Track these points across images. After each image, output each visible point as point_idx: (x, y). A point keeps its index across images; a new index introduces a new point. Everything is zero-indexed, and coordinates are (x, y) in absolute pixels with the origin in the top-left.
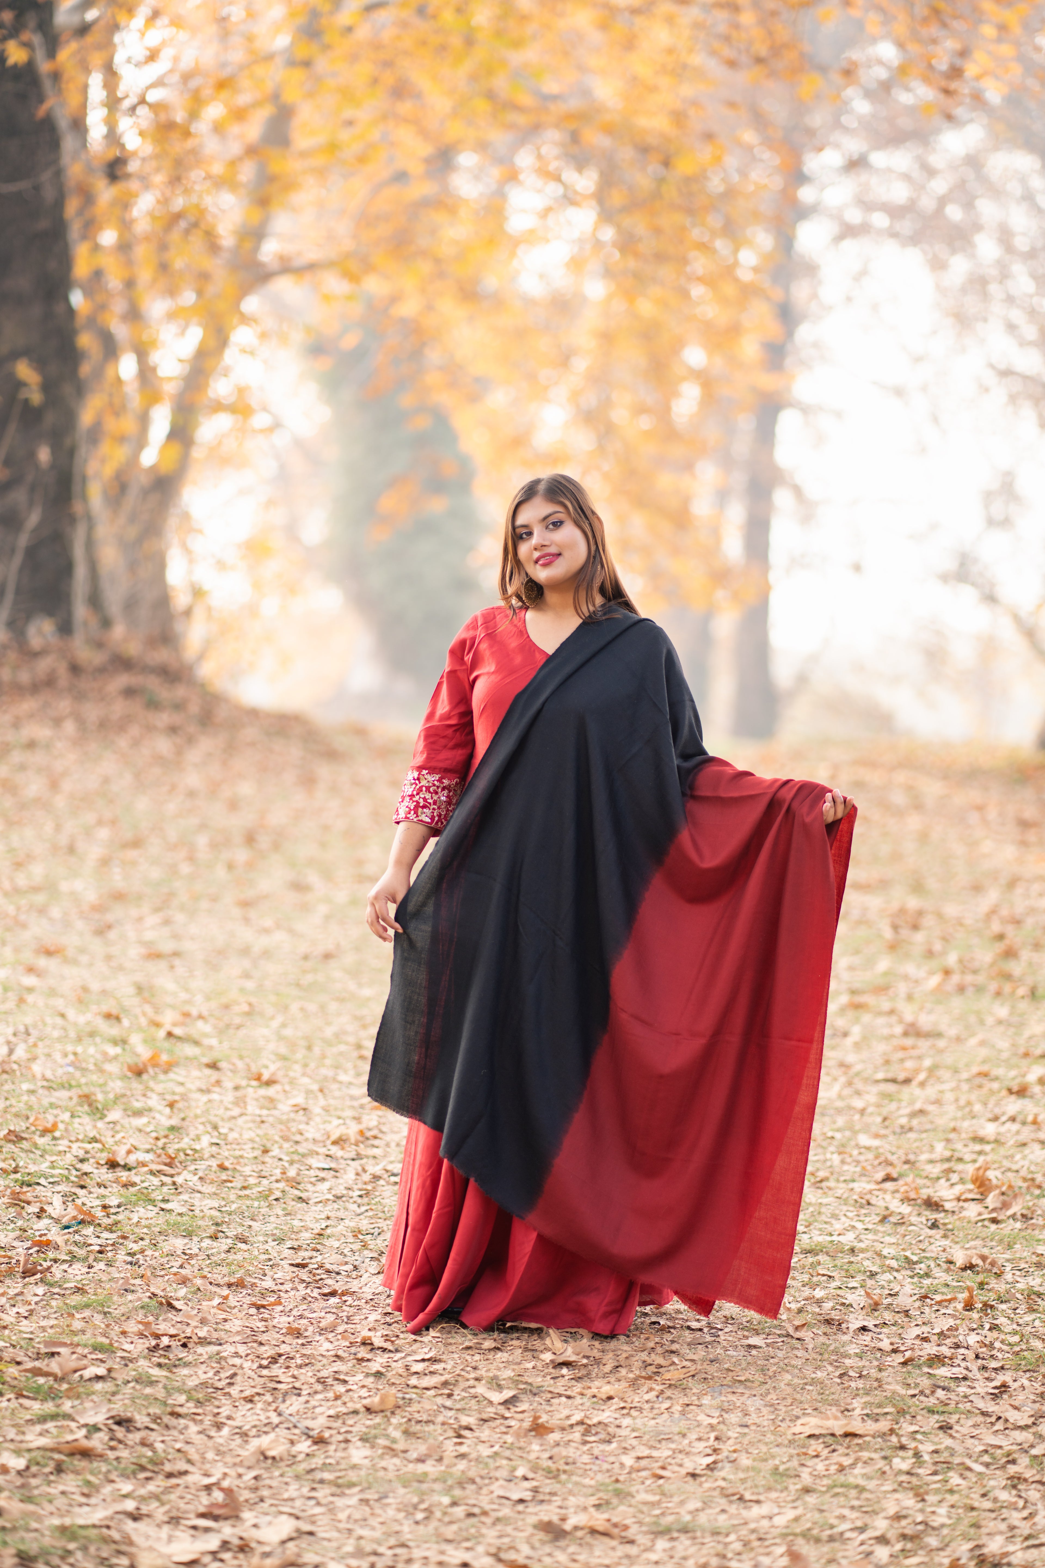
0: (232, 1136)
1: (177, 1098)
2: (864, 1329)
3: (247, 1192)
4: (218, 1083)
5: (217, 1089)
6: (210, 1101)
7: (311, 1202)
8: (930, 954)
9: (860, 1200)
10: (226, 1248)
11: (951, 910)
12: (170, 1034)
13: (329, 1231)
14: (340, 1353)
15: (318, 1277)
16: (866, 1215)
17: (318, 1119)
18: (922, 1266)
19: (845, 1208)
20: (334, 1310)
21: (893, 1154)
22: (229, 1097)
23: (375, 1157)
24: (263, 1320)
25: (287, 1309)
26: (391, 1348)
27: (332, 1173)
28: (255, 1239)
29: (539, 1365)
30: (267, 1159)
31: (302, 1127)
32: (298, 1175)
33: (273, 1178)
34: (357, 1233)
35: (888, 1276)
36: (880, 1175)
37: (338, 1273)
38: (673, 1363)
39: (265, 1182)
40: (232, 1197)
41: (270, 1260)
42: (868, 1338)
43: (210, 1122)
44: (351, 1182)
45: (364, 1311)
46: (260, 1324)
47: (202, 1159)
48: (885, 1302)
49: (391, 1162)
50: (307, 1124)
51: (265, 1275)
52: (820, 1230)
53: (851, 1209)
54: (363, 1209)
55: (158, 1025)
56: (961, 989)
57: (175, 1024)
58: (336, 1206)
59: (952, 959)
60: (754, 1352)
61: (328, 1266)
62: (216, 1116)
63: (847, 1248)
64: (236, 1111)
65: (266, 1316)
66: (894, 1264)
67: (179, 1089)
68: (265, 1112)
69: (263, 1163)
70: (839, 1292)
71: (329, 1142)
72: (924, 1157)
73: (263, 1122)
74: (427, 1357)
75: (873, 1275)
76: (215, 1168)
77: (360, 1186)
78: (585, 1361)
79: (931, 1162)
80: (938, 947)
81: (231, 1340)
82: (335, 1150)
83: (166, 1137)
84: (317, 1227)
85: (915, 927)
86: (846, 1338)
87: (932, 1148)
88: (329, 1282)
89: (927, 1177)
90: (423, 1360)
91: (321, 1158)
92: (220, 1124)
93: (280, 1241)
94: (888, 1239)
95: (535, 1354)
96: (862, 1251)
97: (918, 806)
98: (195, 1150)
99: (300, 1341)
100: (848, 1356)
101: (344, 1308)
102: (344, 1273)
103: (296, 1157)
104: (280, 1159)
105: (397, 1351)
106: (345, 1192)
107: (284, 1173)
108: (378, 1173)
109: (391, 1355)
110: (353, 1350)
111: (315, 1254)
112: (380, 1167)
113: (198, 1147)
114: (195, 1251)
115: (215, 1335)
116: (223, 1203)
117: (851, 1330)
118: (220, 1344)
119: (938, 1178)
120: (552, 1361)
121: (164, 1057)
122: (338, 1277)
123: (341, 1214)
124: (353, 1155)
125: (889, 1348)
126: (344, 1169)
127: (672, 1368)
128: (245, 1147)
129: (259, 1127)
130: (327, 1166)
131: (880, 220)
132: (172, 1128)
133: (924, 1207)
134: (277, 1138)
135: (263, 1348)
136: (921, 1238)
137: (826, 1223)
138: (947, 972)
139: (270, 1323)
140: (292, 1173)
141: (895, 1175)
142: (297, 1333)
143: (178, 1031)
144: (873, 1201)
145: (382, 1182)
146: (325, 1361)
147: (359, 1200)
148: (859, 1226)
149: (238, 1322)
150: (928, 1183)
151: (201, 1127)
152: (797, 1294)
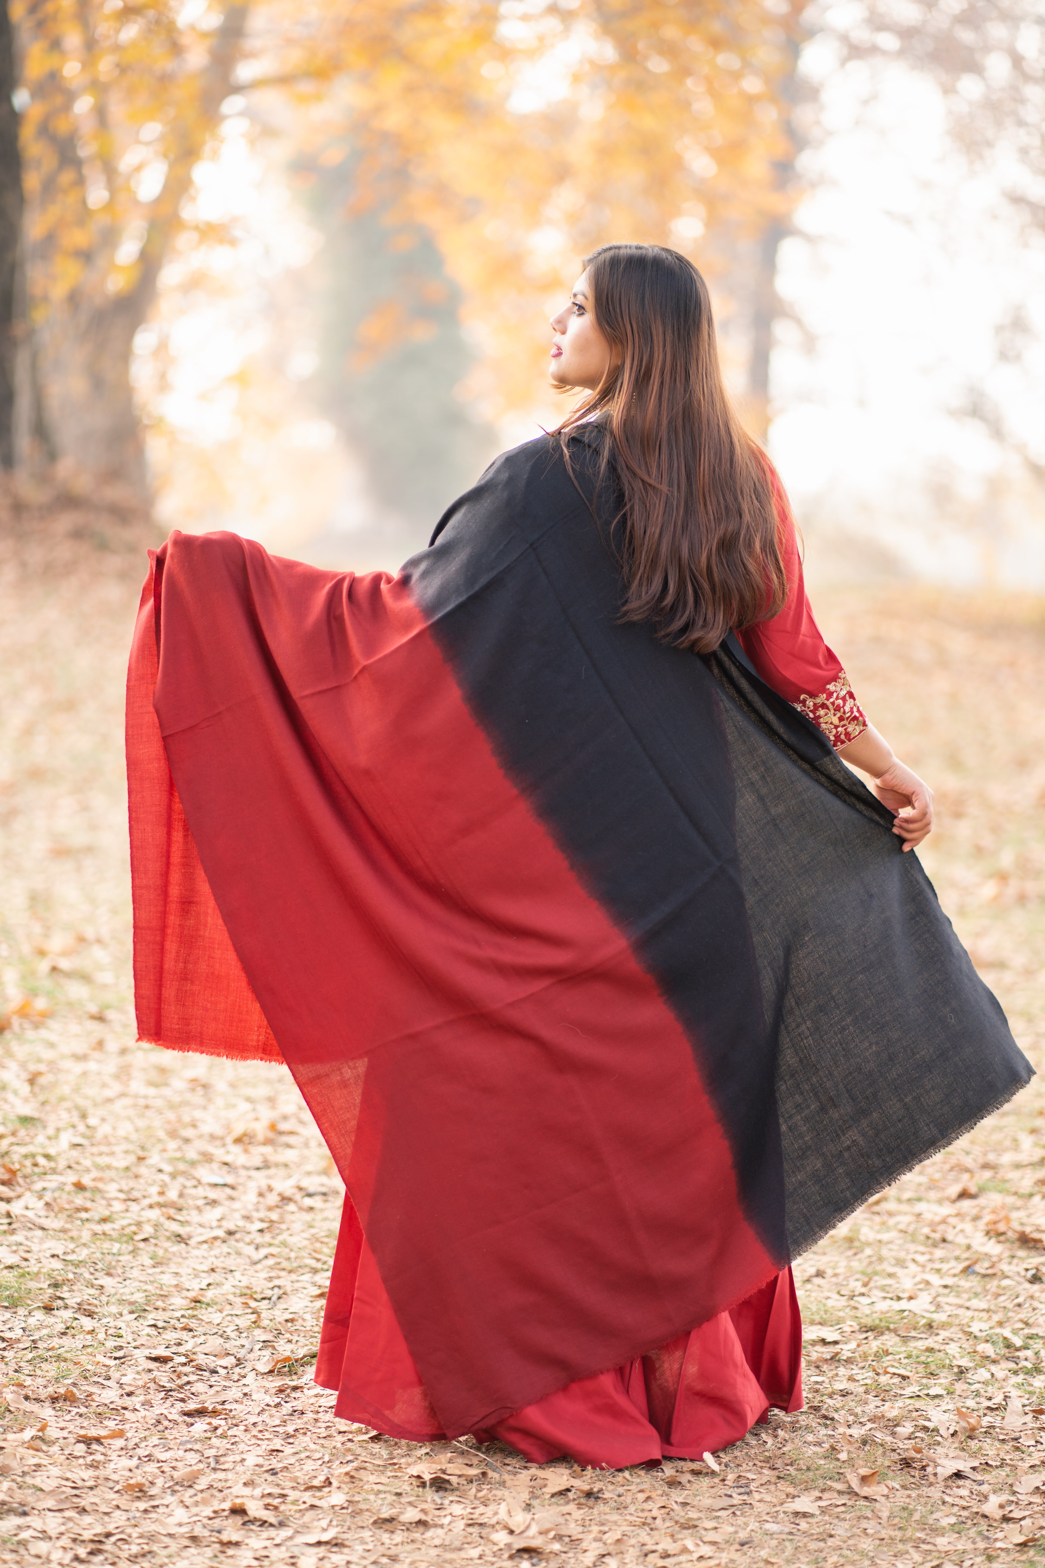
0: (105, 1129)
1: (42, 1068)
2: (958, 1475)
3: (107, 1227)
4: (100, 1045)
5: (96, 1055)
6: (85, 1074)
7: (192, 1242)
8: (979, 852)
9: (933, 1235)
10: (61, 1327)
11: (998, 792)
12: (54, 969)
13: (210, 1294)
14: (198, 1531)
15: (185, 1379)
16: (942, 1260)
17: (220, 1102)
18: (1029, 1353)
19: (912, 1247)
20: (197, 1447)
21: (968, 1153)
22: (111, 1066)
23: (286, 1166)
24: (94, 1466)
25: (131, 1445)
26: (273, 1520)
27: (228, 1191)
28: (105, 1310)
29: (488, 1550)
30: (143, 1170)
31: (198, 1114)
32: (181, 1195)
33: (147, 1202)
34: (248, 1294)
35: (983, 1374)
36: (954, 1190)
37: (214, 1372)
38: (685, 1550)
39: (134, 1207)
40: (86, 1236)
41: (121, 1348)
42: (964, 1492)
43: (77, 1107)
44: (250, 1207)
45: (242, 1447)
46: (88, 1474)
47: (54, 1171)
48: (985, 1421)
49: (309, 1173)
50: (205, 1108)
51: (108, 1378)
52: (883, 1288)
53: (922, 1249)
54: (263, 1252)
55: (42, 953)
56: (1022, 899)
57: (65, 954)
58: (225, 1249)
59: (1007, 859)
60: (803, 1525)
61: (201, 1359)
62: (86, 1097)
63: (923, 1322)
64: (115, 1088)
65: (99, 1457)
66: (987, 1349)
67: (48, 1054)
68: (152, 1091)
69: (137, 1177)
70: (918, 1404)
71: (229, 1140)
72: (1007, 1159)
73: (147, 1107)
74: (325, 1537)
75: (962, 1372)
76: (69, 1188)
77: (262, 1214)
78: (556, 1547)
79: (1018, 1166)
80: (987, 841)
81: (40, 1505)
82: (236, 1155)
83: (14, 1134)
84: (195, 1286)
85: (958, 815)
86: (935, 1493)
87: (1016, 1144)
88: (200, 1387)
89: (1016, 1193)
90: (319, 1543)
91: (215, 1166)
92: (91, 1111)
93: (139, 1312)
94: (975, 1303)
95: (484, 1532)
96: (944, 1326)
97: (943, 661)
98: (47, 1157)
99: (142, 1505)
100: (937, 1531)
101: (214, 1441)
102: (222, 1372)
103: (182, 1166)
104: (160, 1171)
105: (282, 1524)
106: (241, 1223)
107: (161, 1193)
108: (288, 1193)
109: (272, 1532)
110: (217, 1523)
111: (185, 1335)
112: (292, 1182)
113: (52, 1151)
114: (18, 1333)
115: (19, 1495)
116: (72, 1246)
117: (940, 1478)
118: (25, 1514)
119: (1031, 1195)
120: (509, 1546)
121: (40, 1004)
122: (214, 1379)
123: (230, 1263)
124: (257, 1161)
125: (998, 1514)
126: (243, 1185)
127: (683, 1558)
128: (116, 1149)
129: (142, 1116)
130: (220, 1181)
131: (888, 41)
132: (26, 1120)
133: (1017, 1244)
134: (161, 1134)
135: (87, 1519)
136: (1020, 1300)
137: (890, 1275)
138: (1003, 877)
139: (102, 1473)
140: (172, 1195)
141: (973, 1190)
142: (140, 1491)
143: (65, 964)
144: (949, 1237)
145: (292, 1207)
146: (174, 1546)
147: (259, 1239)
148: (936, 1280)
149: (55, 1471)
150: (1019, 1203)
151: (64, 1115)
152: (858, 1410)
